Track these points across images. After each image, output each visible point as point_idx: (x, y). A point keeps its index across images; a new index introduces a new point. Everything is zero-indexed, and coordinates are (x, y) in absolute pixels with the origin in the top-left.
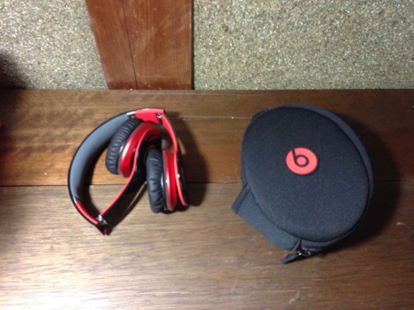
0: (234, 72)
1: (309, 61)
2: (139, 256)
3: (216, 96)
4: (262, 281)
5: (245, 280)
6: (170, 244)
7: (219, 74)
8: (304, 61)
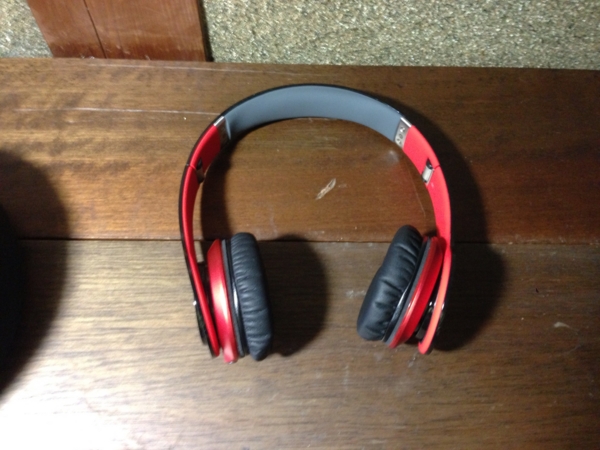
0: (282, 30)
1: (420, 12)
2: (75, 377)
3: (249, 74)
4: (297, 428)
5: (268, 425)
6: (137, 356)
7: (254, 33)
8: (411, 12)
